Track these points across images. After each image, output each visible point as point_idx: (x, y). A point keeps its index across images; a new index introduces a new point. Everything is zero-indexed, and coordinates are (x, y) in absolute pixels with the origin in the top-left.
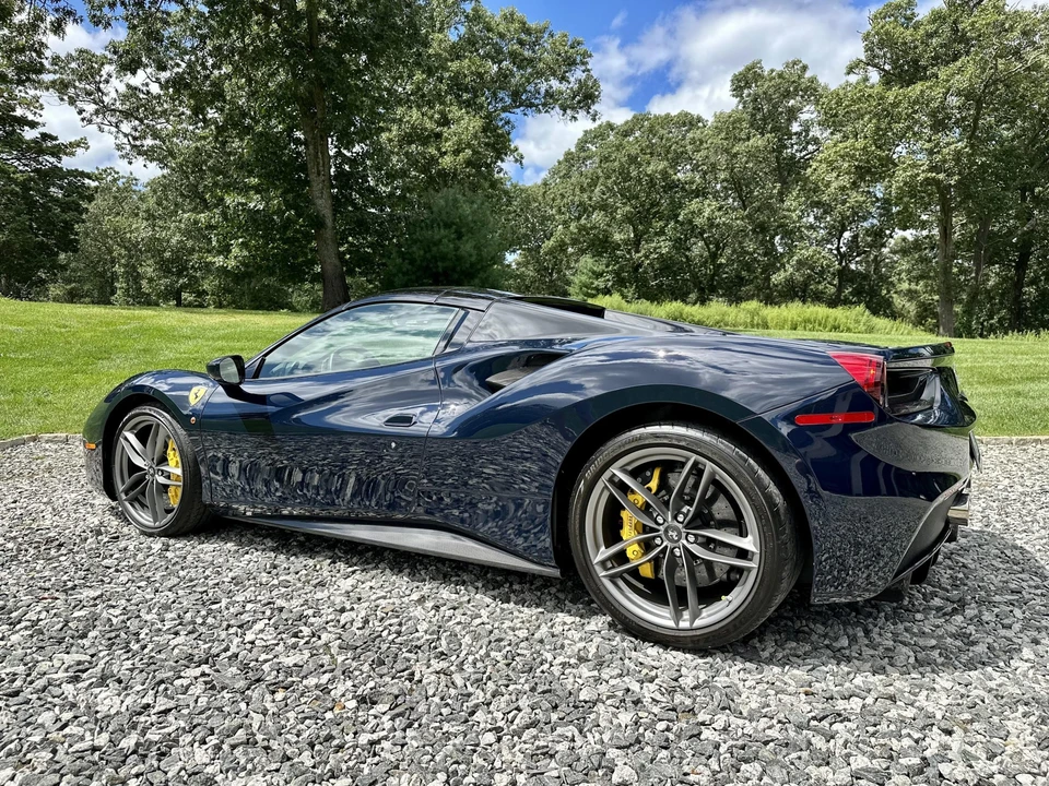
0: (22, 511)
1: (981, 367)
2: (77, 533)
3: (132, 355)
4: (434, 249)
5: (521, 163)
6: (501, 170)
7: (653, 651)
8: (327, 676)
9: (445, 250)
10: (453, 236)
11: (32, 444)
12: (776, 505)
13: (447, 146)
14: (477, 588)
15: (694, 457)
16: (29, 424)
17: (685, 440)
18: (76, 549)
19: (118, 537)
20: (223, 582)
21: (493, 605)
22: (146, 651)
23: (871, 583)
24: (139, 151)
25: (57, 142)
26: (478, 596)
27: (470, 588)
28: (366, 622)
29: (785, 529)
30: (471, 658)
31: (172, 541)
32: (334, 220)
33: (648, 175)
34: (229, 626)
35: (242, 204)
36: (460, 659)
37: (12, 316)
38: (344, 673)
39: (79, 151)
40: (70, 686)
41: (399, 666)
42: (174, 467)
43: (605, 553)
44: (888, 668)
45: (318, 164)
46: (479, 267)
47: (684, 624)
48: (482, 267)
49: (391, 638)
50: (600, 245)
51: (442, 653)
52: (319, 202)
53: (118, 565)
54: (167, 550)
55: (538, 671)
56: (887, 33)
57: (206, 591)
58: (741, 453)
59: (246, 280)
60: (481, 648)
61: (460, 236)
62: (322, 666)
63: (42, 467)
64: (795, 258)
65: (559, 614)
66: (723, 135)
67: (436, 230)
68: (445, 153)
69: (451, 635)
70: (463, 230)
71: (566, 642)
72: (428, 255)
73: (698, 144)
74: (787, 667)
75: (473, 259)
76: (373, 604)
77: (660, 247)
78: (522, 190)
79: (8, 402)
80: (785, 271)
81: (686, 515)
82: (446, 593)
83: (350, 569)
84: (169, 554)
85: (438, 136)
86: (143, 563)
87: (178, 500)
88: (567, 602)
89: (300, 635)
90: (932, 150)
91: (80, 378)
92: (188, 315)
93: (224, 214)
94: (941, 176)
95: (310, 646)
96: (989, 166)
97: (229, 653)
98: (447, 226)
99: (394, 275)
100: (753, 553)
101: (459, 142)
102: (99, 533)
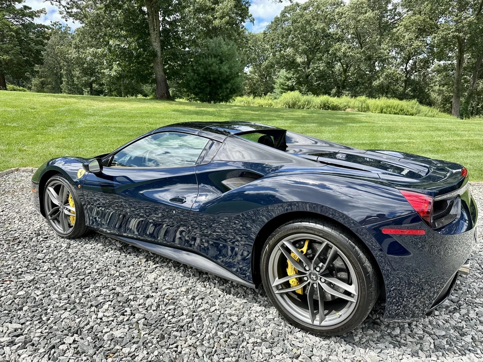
0: (6, 217)
1: (472, 140)
2: (28, 234)
3: (65, 125)
4: (209, 68)
5: (253, 23)
6: (244, 26)
7: (300, 334)
8: (135, 346)
9: (214, 69)
10: (218, 62)
11: (16, 172)
12: (368, 273)
13: (217, 14)
14: (215, 284)
15: (326, 242)
16: (15, 161)
17: (322, 233)
18: (27, 245)
19: (47, 238)
20: (93, 272)
21: (222, 296)
22: (49, 322)
23: (416, 306)
24: (70, 14)
25: (31, 10)
26: (215, 289)
27: (211, 284)
28: (158, 306)
29: (372, 285)
30: (208, 336)
31: (72, 242)
32: (162, 53)
33: (315, 30)
34: (92, 306)
35: (118, 45)
36: (202, 337)
37: (9, 102)
38: (143, 343)
39: (42, 15)
40: (8, 348)
41: (171, 341)
42: (72, 207)
43: (278, 281)
44: (420, 352)
45: (154, 25)
46: (231, 77)
47: (316, 323)
48: (232, 77)
49: (169, 318)
50: (291, 65)
51: (194, 332)
52: (154, 44)
53: (44, 258)
54: (69, 248)
55: (241, 346)
57: (84, 279)
58: (352, 243)
59: (122, 79)
60: (213, 329)
61: (222, 62)
62: (133, 338)
63: (19, 187)
64: (385, 74)
65: (255, 304)
66: (353, 11)
67: (210, 59)
68: (216, 18)
69: (199, 319)
70: (223, 59)
71: (256, 327)
72: (206, 71)
73: (341, 15)
74: (368, 349)
75: (228, 74)
76: (163, 293)
77: (320, 66)
78: (253, 36)
79: (6, 151)
80: (379, 80)
81: (321, 268)
82: (199, 287)
83: (155, 266)
84: (70, 251)
85: (213, 9)
86: (56, 257)
87: (74, 222)
88: (259, 295)
89: (125, 313)
90: (457, 20)
91: (39, 137)
92: (92, 102)
93: (109, 50)
94: (461, 35)
95: (129, 322)
97: (88, 327)
98: (215, 56)
99: (190, 81)
100: (354, 295)
101: (223, 13)
102: (39, 235)
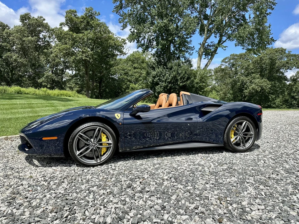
56: (71, 18)
64: (45, 75)
80: (42, 79)
96: (97, 58)
